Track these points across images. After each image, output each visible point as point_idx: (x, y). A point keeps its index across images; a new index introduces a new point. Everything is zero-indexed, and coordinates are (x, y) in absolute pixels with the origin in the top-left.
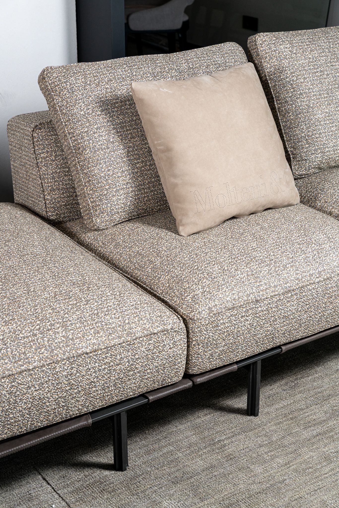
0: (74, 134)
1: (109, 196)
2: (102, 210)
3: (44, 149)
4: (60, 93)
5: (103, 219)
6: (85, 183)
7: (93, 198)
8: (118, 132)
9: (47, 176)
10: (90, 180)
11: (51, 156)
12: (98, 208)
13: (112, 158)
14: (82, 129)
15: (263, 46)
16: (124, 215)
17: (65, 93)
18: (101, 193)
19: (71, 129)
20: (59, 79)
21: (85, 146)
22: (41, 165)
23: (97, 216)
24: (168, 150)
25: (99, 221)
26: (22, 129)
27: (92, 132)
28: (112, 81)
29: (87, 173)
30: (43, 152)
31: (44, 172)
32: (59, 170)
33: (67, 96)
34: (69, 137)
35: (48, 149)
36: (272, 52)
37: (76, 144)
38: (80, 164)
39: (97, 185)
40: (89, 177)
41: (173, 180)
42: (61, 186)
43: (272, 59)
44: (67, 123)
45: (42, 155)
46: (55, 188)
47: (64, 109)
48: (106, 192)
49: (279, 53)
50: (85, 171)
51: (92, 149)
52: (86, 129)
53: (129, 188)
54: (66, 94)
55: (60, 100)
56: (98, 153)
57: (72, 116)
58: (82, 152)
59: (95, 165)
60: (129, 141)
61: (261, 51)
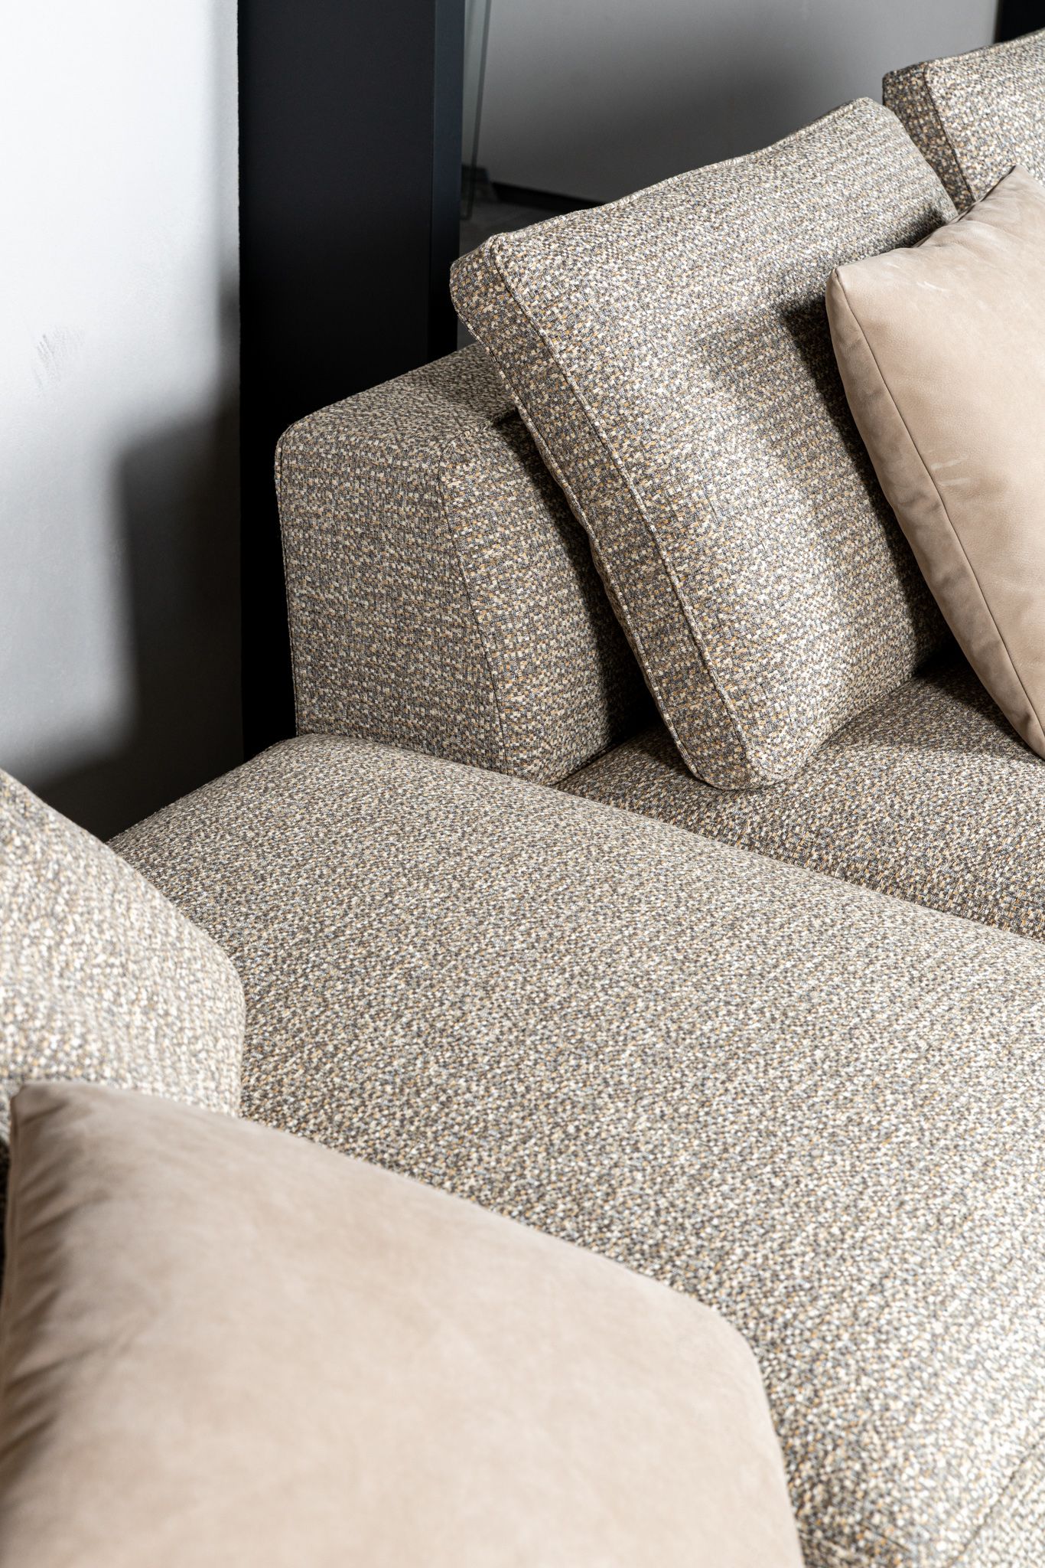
0: (646, 467)
1: (790, 666)
2: (774, 719)
3: (492, 530)
4: (570, 328)
5: (776, 750)
6: (704, 634)
7: (736, 683)
8: (774, 445)
9: (510, 625)
10: (722, 623)
11: (517, 553)
12: (757, 715)
13: (781, 536)
14: (673, 448)
15: (952, 102)
16: (826, 725)
17: (588, 325)
18: (764, 662)
19: (636, 451)
20: (554, 277)
21: (695, 505)
22: (486, 590)
23: (757, 743)
24: (986, 488)
25: (764, 757)
26: (382, 468)
27: (706, 454)
28: (700, 267)
29: (708, 599)
30: (492, 542)
31: (500, 612)
32: (545, 599)
33: (600, 336)
34: (631, 481)
35: (507, 528)
36: (980, 120)
37: (659, 502)
38: (678, 569)
39: (749, 636)
40: (719, 611)
41: (1009, 586)
42: (555, 653)
43: (985, 143)
44: (613, 433)
45: (488, 553)
46: (538, 663)
47: (595, 384)
48: (779, 655)
49: (1001, 125)
50: (700, 593)
51: (719, 515)
52: (689, 446)
53: (836, 630)
54: (592, 330)
55: (575, 352)
56: (739, 524)
57: (631, 405)
58: (686, 526)
59: (737, 568)
60: (808, 468)
61: (947, 119)
